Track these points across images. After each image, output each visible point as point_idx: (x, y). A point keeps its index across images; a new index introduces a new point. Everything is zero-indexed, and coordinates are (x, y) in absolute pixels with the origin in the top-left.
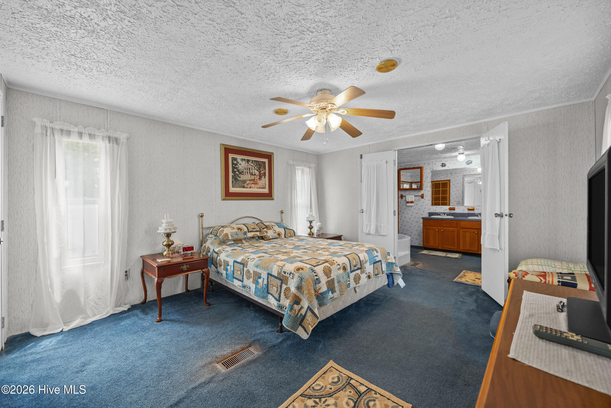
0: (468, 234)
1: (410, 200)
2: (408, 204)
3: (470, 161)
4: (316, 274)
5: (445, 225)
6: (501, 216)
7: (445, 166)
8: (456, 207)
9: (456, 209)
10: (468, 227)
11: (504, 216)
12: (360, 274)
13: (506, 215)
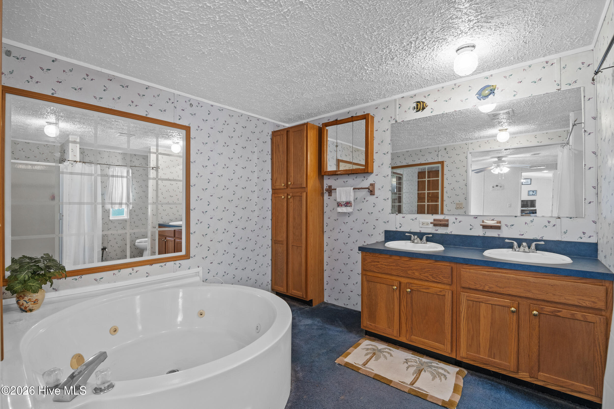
0: (484, 310)
1: (344, 199)
2: (340, 210)
3: (488, 86)
5: (417, 274)
7: (423, 109)
8: (451, 219)
9: (450, 223)
10: (487, 288)
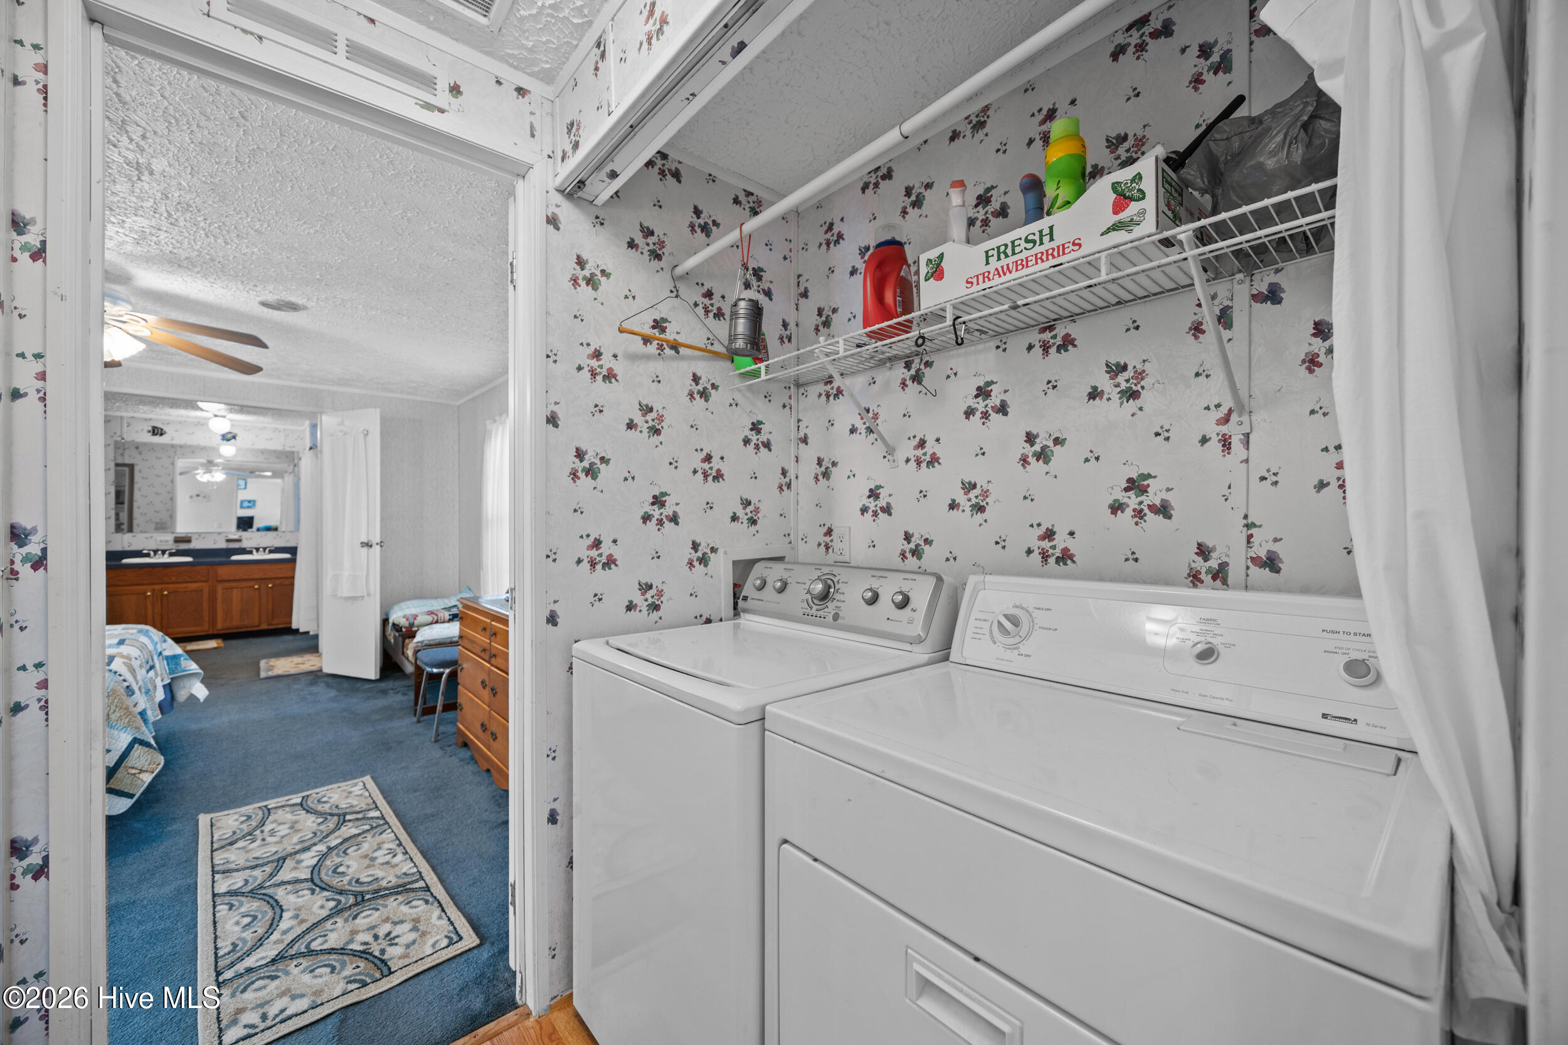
0: (236, 594)
4: (122, 678)
5: (174, 579)
6: (368, 545)
7: (161, 434)
9: (193, 540)
10: (237, 578)
11: (374, 544)
12: (154, 678)
13: (377, 544)
